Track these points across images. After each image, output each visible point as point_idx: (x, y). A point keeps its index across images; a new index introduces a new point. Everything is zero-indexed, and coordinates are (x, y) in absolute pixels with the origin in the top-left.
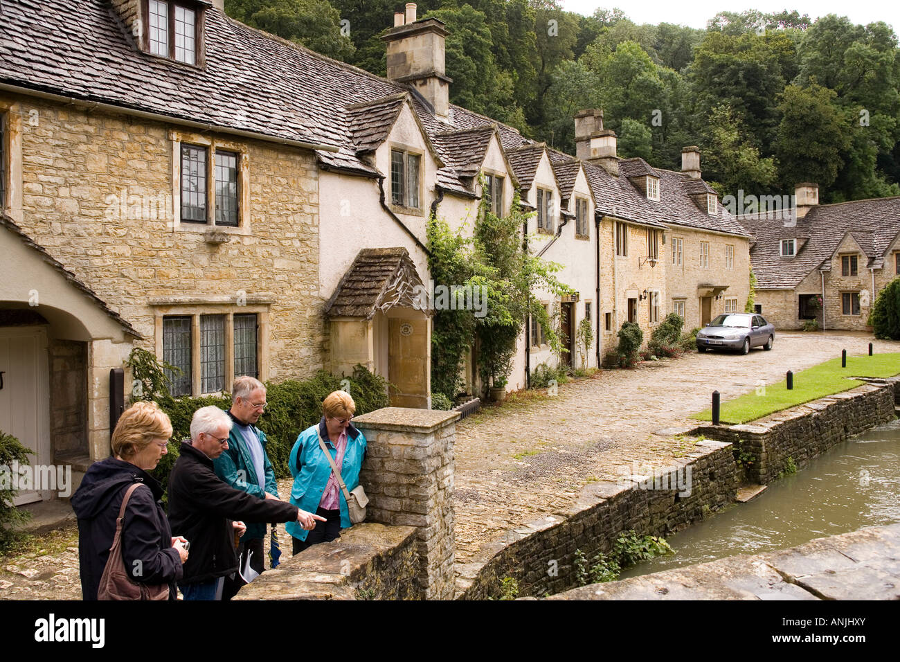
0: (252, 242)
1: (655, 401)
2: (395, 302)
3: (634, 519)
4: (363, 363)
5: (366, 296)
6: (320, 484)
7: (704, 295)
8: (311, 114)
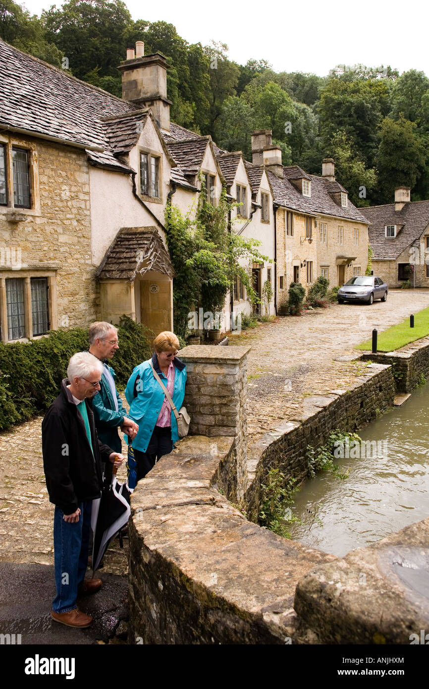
0: (42, 222)
1: (325, 338)
2: (149, 268)
3: (338, 421)
4: (127, 313)
5: (128, 263)
6: (156, 407)
7: (340, 264)
8: (77, 123)
